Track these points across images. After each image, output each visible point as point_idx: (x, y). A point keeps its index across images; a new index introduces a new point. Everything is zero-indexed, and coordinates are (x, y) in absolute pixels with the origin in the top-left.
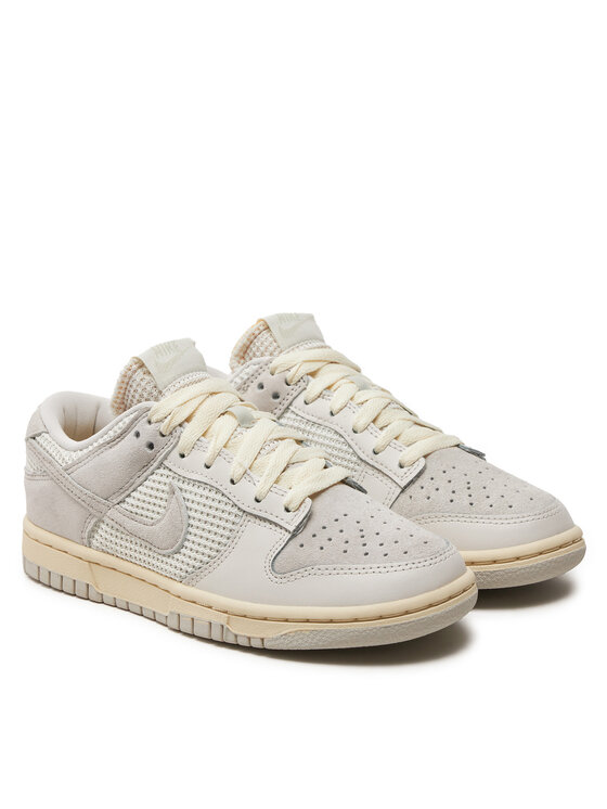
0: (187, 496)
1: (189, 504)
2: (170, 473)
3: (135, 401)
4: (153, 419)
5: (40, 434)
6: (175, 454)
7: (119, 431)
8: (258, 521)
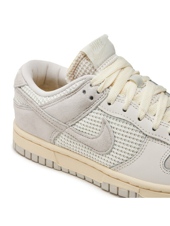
0: (113, 125)
1: (115, 130)
2: (101, 113)
3: (80, 75)
4: (94, 84)
5: (24, 86)
6: (105, 103)
7: (73, 90)
8: (154, 140)
